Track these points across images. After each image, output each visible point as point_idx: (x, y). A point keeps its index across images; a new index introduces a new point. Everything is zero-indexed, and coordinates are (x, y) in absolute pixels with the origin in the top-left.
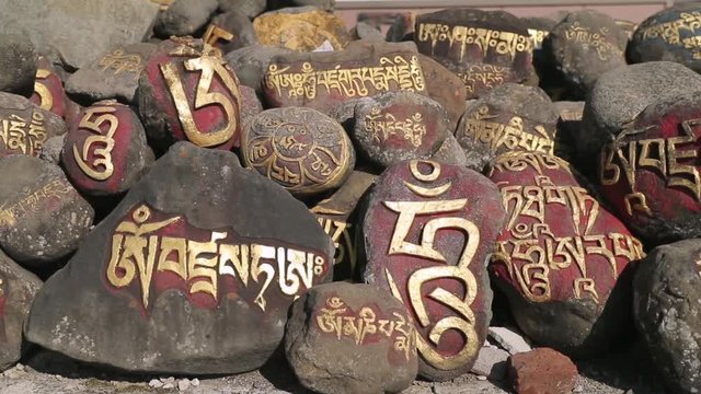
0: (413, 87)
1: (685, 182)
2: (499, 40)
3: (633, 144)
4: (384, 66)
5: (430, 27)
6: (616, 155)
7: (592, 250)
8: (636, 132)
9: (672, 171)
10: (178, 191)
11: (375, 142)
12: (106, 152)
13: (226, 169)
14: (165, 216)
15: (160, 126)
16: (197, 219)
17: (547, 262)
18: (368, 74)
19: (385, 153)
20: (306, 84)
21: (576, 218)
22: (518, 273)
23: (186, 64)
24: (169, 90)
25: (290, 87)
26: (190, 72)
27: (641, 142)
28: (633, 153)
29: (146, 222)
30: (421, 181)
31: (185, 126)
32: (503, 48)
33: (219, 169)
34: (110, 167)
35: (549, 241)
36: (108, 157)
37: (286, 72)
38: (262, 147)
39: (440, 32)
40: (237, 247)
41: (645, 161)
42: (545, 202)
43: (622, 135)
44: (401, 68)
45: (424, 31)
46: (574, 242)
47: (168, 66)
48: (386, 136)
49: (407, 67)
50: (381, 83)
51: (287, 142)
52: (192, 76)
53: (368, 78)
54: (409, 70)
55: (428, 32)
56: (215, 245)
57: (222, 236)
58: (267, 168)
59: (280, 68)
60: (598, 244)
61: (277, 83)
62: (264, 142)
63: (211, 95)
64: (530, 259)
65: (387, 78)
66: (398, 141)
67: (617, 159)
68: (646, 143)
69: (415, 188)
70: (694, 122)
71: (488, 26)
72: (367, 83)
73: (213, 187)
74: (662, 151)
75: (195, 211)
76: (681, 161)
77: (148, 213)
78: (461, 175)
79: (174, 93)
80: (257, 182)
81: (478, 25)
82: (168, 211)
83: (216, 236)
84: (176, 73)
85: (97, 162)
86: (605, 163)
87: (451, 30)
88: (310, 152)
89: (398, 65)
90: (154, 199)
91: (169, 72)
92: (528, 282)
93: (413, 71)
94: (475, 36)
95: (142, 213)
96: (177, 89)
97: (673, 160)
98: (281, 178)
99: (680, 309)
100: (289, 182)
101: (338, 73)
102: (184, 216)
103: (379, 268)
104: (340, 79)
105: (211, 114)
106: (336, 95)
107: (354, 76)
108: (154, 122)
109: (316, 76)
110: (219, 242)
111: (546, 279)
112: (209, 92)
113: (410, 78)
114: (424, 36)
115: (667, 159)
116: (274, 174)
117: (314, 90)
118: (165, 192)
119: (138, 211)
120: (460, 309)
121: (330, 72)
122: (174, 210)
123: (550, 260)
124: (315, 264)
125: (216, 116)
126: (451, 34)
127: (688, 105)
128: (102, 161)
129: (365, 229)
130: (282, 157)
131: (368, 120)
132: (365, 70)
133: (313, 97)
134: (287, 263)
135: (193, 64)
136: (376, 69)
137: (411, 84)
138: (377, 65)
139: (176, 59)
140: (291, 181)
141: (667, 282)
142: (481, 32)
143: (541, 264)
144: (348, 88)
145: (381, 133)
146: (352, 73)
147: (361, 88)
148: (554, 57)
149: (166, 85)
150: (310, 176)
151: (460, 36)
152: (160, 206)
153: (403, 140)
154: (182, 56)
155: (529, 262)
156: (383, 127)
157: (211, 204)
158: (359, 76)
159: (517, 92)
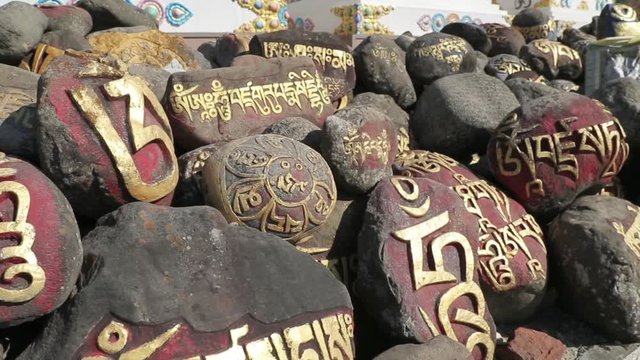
0: (321, 100)
1: (570, 168)
2: (333, 57)
3: (527, 140)
4: (293, 81)
5: (273, 45)
6: (515, 151)
7: (524, 233)
8: (525, 130)
9: (561, 160)
10: (160, 284)
11: (353, 166)
12: (24, 250)
13: (216, 233)
14: (157, 330)
15: (85, 184)
16: (203, 318)
17: (504, 253)
18: (279, 90)
19: (363, 176)
20: (219, 105)
21: (499, 208)
22: (487, 269)
23: (106, 88)
24: (93, 128)
25: (201, 109)
26: (114, 99)
27: (534, 138)
28: (530, 148)
29: (127, 348)
30: (410, 201)
31: (126, 178)
32: (336, 63)
33: (207, 236)
34: (38, 274)
35: (495, 233)
36: (31, 258)
37: (194, 92)
38: (253, 193)
39: (283, 50)
40: (266, 339)
41: (541, 154)
42: (476, 198)
43: (514, 135)
44: (308, 82)
45: (269, 49)
46: (510, 230)
47: (83, 93)
48: (363, 158)
49: (313, 81)
50: (293, 99)
51: (286, 183)
52: (118, 105)
53: (279, 94)
54: (316, 84)
55: (273, 49)
56: (241, 348)
57: (243, 331)
58: (261, 220)
59: (187, 87)
60: (522, 227)
61: (186, 105)
62: (256, 186)
63: (148, 129)
64: (491, 253)
65: (298, 92)
66: (373, 161)
67: (515, 154)
68: (539, 139)
69: (409, 209)
70: (569, 119)
71: (322, 45)
72: (280, 98)
73: (206, 263)
74: (552, 145)
75: (196, 307)
76: (565, 151)
77: (124, 332)
78: (434, 187)
79: (102, 131)
80: (262, 242)
81: (314, 43)
82: (158, 320)
83: (237, 333)
84: (98, 102)
85: (11, 272)
86: (503, 158)
87: (292, 47)
88: (313, 191)
89: (305, 79)
90: (131, 308)
91: (87, 101)
92: (496, 275)
93: (319, 86)
94: (314, 53)
95: (116, 336)
96: (104, 126)
97: (560, 151)
98: (280, 228)
99: (627, 274)
100: (290, 233)
101: (251, 91)
102: (185, 321)
103: (413, 309)
104: (254, 97)
105: (151, 155)
106: (251, 113)
107: (267, 93)
108: (76, 179)
109: (229, 95)
110: (243, 342)
111: (508, 269)
112: (144, 126)
113: (317, 92)
114: (269, 53)
115: (556, 151)
116: (271, 226)
117: (229, 110)
118: (142, 290)
119: (106, 333)
120: (477, 324)
121: (242, 90)
122: (168, 316)
123: (505, 250)
124: (347, 326)
125: (156, 157)
126: (293, 51)
127: (557, 107)
128: (21, 268)
129: (385, 269)
130: (281, 202)
131: (345, 142)
132: (276, 86)
133: (229, 118)
134: (326, 337)
135: (116, 88)
136: (287, 84)
137: (319, 99)
138: (286, 79)
139: (91, 81)
140: (294, 230)
141: (612, 253)
142: (318, 50)
143: (501, 257)
144: (263, 105)
145: (359, 154)
146: (265, 90)
147: (275, 105)
148: (367, 70)
149: (88, 122)
150: (314, 220)
151: (301, 53)
152: (140, 316)
153: (377, 160)
154: (98, 77)
155: (491, 256)
156: (360, 148)
157: (213, 290)
158: (271, 93)
159: (379, 100)
